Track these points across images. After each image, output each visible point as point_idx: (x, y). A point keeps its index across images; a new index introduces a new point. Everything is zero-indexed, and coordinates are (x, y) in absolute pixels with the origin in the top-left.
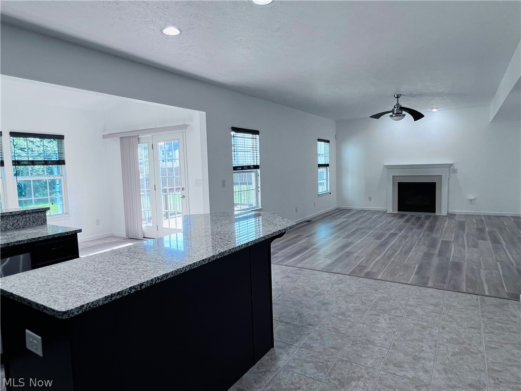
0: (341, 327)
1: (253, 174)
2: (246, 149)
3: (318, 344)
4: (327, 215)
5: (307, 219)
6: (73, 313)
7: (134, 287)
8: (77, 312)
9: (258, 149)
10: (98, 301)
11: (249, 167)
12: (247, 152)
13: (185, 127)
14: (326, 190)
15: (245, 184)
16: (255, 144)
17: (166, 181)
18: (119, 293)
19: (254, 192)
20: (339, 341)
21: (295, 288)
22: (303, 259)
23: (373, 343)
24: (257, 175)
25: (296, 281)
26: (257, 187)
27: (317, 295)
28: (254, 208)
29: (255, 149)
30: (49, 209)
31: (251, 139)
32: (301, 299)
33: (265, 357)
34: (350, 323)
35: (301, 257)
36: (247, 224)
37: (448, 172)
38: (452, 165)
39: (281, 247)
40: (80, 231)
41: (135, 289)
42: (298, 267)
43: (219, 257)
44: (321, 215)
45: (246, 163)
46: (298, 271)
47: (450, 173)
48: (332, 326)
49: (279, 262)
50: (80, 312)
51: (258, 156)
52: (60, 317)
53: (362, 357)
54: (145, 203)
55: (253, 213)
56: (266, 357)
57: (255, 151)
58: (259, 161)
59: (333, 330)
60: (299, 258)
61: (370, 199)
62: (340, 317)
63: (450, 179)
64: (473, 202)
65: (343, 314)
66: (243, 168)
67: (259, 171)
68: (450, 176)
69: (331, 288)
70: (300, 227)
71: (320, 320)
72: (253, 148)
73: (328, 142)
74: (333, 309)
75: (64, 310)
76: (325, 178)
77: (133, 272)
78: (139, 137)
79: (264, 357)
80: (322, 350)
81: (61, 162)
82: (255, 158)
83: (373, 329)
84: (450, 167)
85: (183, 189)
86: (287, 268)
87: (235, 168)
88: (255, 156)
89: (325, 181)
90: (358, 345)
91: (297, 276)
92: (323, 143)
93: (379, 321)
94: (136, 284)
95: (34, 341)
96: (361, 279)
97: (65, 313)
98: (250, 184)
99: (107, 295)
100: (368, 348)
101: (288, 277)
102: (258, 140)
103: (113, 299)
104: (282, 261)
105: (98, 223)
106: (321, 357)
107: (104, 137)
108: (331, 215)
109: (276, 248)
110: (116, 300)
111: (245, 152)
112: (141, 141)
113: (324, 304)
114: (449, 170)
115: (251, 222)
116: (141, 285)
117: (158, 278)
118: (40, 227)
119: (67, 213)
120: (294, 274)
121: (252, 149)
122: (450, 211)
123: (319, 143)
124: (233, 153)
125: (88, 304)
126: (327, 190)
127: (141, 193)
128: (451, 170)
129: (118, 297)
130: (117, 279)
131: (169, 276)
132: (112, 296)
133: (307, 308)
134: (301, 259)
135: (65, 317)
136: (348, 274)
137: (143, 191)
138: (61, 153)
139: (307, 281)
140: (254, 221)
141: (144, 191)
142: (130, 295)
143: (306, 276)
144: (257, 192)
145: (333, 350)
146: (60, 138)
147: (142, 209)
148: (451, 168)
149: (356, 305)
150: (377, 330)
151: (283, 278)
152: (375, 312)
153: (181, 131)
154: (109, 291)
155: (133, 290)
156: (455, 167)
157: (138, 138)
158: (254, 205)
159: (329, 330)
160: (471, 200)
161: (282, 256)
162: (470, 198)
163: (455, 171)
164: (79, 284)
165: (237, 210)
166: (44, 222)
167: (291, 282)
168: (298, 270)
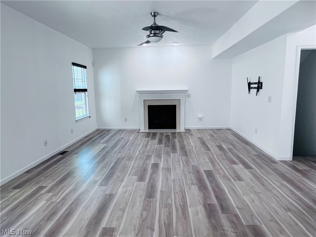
14: (85, 113)
37: (185, 97)
38: (187, 91)
47: (186, 97)
61: (126, 120)
63: (186, 102)
64: (201, 119)
68: (186, 100)
73: (85, 67)
76: (84, 102)
84: (185, 93)
89: (83, 106)
92: (79, 68)
114: (185, 95)
122: (186, 127)
126: (87, 114)
128: (186, 95)
148: (187, 93)
156: (189, 92)
160: (200, 118)
162: (199, 117)
163: (189, 96)
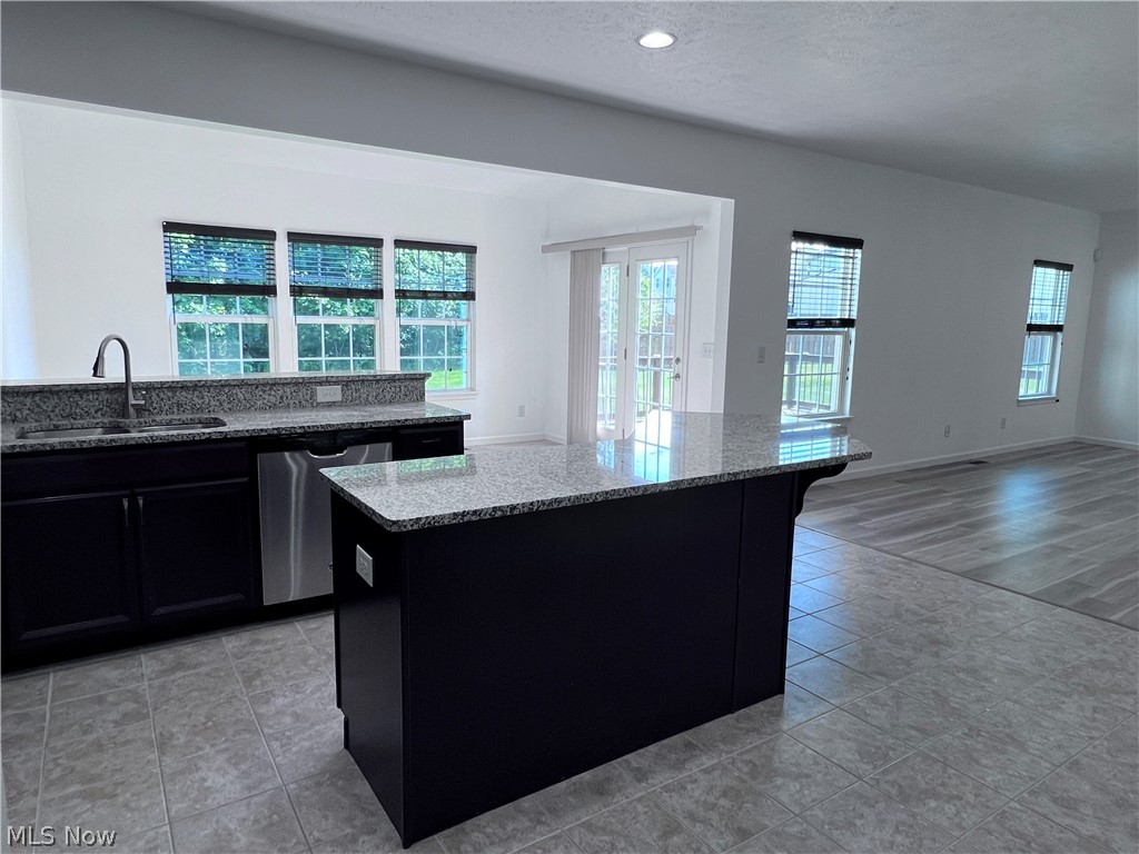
0: (954, 696)
1: (839, 339)
2: (826, 280)
3: (884, 713)
4: (1038, 453)
5: (975, 458)
6: (405, 527)
7: (500, 508)
8: (412, 525)
9: (857, 282)
10: (443, 517)
11: (828, 323)
12: (828, 287)
13: (692, 230)
14: (1044, 390)
15: (814, 359)
16: (850, 271)
17: (660, 343)
18: (475, 512)
19: (836, 379)
20: (938, 720)
21: (879, 597)
22: (923, 543)
23: (1022, 746)
24: (847, 342)
25: (887, 584)
26: (844, 369)
27: (926, 621)
28: (833, 414)
29: (849, 281)
30: (429, 375)
31: (843, 260)
32: (883, 621)
33: (760, 706)
34: (981, 693)
35: (921, 538)
36: (812, 450)
39: (879, 508)
40: (468, 417)
41: (502, 511)
42: (904, 557)
43: (667, 488)
44: (1021, 452)
45: (824, 312)
46: (900, 565)
48: (934, 688)
49: (863, 538)
50: (416, 527)
51: (856, 297)
52: (388, 529)
53: (978, 763)
54: (607, 382)
55: (829, 426)
56: (762, 708)
57: (849, 287)
58: (855, 308)
59: (932, 696)
60: (916, 539)
62: (961, 675)
65: (973, 672)
66: (812, 323)
67: (853, 331)
69: (967, 614)
70: (948, 474)
71: (908, 670)
72: (843, 278)
73: (1069, 268)
74: (952, 656)
75: (394, 519)
76: (1047, 359)
77: (510, 488)
78: (606, 250)
79: (756, 705)
80: (887, 726)
81: (469, 296)
82: (848, 302)
83: (1036, 718)
85: (678, 360)
86: (877, 554)
87: (792, 323)
88: (848, 297)
89: (1045, 370)
90: (979, 739)
91: (894, 574)
92: (1052, 272)
93: (1063, 706)
94: (505, 504)
95: (364, 562)
96: (1059, 610)
97: (394, 523)
98: (829, 360)
99: (456, 511)
100: (1003, 752)
101: (872, 572)
102: (858, 261)
103: (466, 519)
104: (872, 538)
105: (522, 414)
106: (880, 737)
107: (545, 249)
108: (1049, 454)
109: (869, 510)
110: (469, 522)
111: (823, 287)
112: (608, 259)
113: (935, 642)
115: (821, 446)
116: (513, 507)
117: (543, 503)
118: (413, 404)
119: (472, 389)
120: (888, 568)
121: (841, 281)
123: (1039, 271)
124: (791, 289)
125: (427, 517)
126: (1047, 392)
127: (600, 364)
129: (474, 518)
130: (484, 493)
131: (563, 504)
132: (464, 514)
133: (889, 641)
134: (920, 541)
135: (394, 529)
136: (1029, 593)
137: (604, 360)
138: (470, 279)
139: (913, 588)
140: (829, 444)
141: (606, 359)
142: (493, 520)
143: (916, 578)
144: (844, 379)
145: (913, 732)
146: (470, 250)
147: (600, 395)
149: (1016, 661)
150: (1044, 723)
151: (858, 572)
152: (1060, 687)
153: (686, 239)
154: (462, 507)
155: (499, 514)
157: (604, 253)
158: (834, 408)
159: (923, 694)
161: (875, 529)
164: (428, 491)
165: (787, 416)
166: (421, 397)
167: (873, 585)
168: (900, 562)
